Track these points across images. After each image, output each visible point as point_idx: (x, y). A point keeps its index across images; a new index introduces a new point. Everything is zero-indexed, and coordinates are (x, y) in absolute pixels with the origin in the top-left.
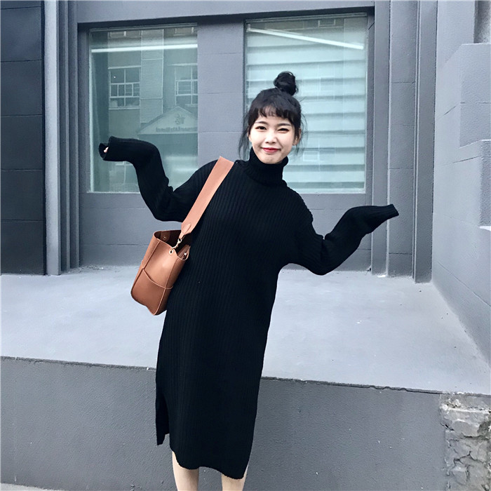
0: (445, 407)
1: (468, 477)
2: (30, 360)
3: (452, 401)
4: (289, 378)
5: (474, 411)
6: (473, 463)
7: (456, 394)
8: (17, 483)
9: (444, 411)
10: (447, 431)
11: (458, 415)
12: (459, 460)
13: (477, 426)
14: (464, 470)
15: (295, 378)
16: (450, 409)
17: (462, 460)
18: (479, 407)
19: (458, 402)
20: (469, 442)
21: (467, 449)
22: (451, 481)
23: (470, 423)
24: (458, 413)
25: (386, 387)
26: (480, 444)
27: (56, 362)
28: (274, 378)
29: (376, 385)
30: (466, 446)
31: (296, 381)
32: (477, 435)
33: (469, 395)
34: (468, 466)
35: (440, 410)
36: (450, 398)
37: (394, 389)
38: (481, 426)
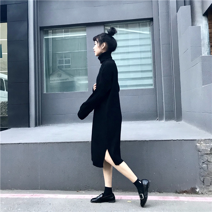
0: (198, 145)
1: (208, 168)
2: (44, 143)
3: (200, 142)
4: (142, 140)
5: (208, 145)
6: (209, 163)
7: (201, 140)
8: (40, 189)
9: (198, 146)
10: (199, 153)
11: (203, 147)
12: (204, 163)
13: (209, 150)
14: (206, 166)
15: (144, 140)
16: (200, 145)
17: (205, 162)
18: (209, 143)
19: (202, 142)
20: (207, 156)
21: (207, 158)
22: (202, 170)
23: (207, 149)
24: (202, 146)
25: (177, 140)
26: (211, 156)
27: (55, 143)
28: (137, 141)
29: (173, 139)
30: (206, 157)
31: (145, 141)
32: (210, 153)
33: (206, 139)
34: (207, 164)
35: (197, 146)
36: (199, 141)
37: (180, 140)
38: (211, 150)
